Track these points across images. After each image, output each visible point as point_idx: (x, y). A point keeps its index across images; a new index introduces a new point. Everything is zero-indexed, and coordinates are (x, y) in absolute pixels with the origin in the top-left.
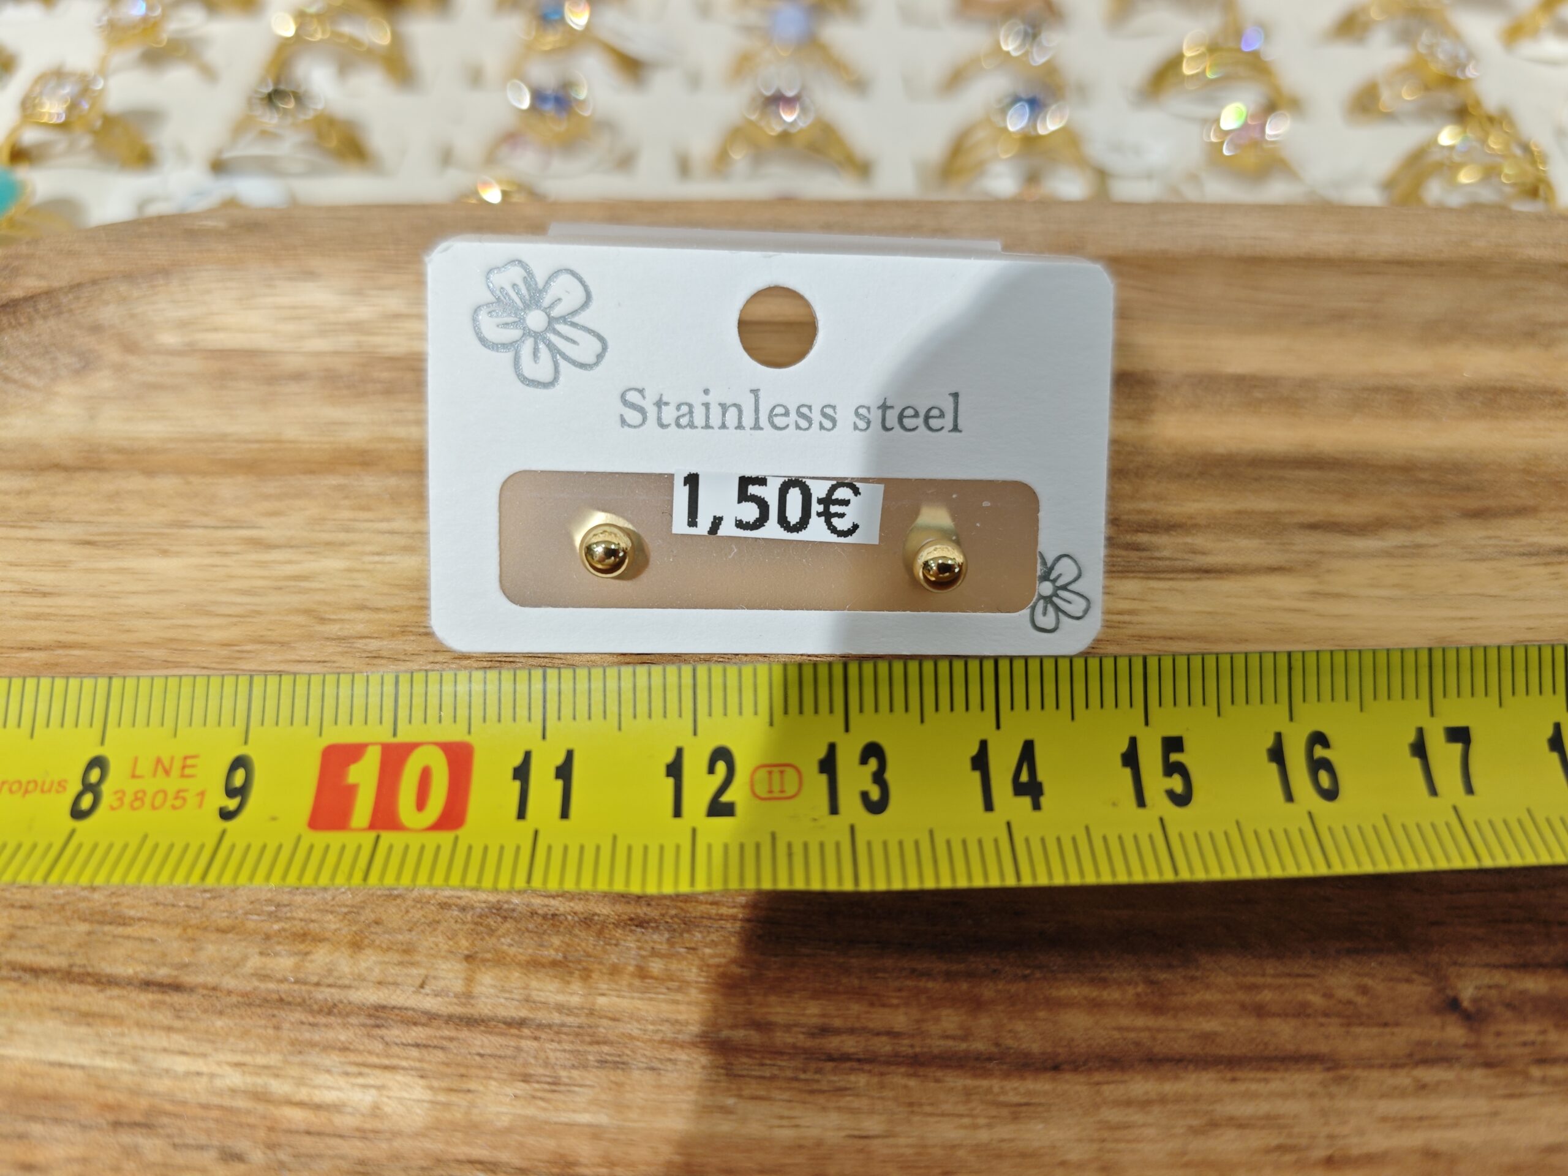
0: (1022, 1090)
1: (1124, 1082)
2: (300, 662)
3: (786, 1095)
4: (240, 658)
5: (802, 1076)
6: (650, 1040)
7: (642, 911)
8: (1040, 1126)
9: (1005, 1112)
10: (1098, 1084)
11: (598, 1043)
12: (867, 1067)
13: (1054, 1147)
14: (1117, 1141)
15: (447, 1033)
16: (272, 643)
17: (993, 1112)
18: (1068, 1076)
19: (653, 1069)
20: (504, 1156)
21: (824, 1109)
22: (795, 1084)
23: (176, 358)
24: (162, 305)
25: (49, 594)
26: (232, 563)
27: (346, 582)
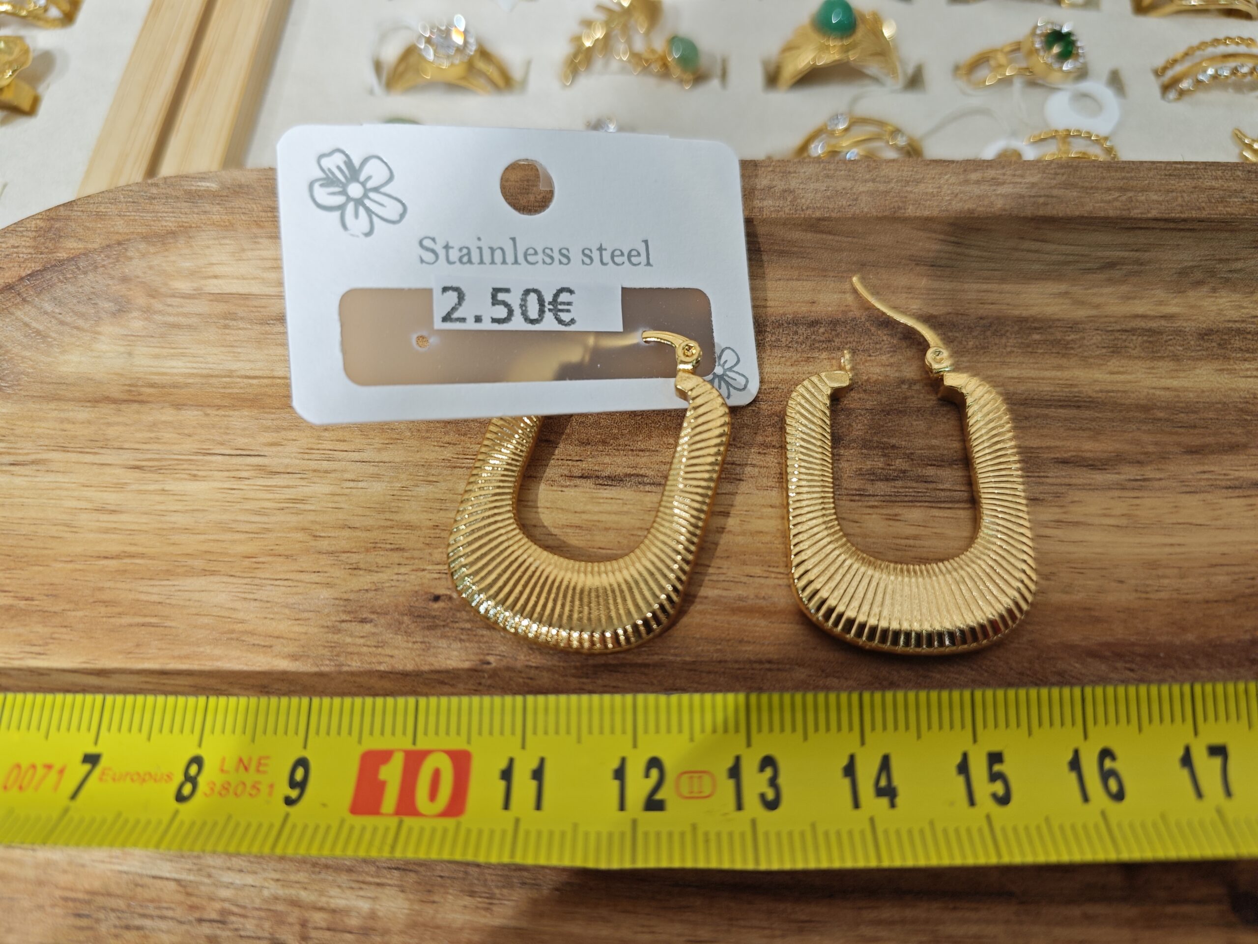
0: (807, 911)
1: (877, 908)
2: (301, 572)
3: (647, 910)
4: (257, 569)
8: (817, 938)
9: (795, 926)
10: (860, 908)
16: (280, 556)
17: (786, 926)
18: (838, 902)
21: (672, 920)
23: (188, 301)
24: (173, 258)
25: (113, 512)
26: (245, 487)
27: (330, 505)
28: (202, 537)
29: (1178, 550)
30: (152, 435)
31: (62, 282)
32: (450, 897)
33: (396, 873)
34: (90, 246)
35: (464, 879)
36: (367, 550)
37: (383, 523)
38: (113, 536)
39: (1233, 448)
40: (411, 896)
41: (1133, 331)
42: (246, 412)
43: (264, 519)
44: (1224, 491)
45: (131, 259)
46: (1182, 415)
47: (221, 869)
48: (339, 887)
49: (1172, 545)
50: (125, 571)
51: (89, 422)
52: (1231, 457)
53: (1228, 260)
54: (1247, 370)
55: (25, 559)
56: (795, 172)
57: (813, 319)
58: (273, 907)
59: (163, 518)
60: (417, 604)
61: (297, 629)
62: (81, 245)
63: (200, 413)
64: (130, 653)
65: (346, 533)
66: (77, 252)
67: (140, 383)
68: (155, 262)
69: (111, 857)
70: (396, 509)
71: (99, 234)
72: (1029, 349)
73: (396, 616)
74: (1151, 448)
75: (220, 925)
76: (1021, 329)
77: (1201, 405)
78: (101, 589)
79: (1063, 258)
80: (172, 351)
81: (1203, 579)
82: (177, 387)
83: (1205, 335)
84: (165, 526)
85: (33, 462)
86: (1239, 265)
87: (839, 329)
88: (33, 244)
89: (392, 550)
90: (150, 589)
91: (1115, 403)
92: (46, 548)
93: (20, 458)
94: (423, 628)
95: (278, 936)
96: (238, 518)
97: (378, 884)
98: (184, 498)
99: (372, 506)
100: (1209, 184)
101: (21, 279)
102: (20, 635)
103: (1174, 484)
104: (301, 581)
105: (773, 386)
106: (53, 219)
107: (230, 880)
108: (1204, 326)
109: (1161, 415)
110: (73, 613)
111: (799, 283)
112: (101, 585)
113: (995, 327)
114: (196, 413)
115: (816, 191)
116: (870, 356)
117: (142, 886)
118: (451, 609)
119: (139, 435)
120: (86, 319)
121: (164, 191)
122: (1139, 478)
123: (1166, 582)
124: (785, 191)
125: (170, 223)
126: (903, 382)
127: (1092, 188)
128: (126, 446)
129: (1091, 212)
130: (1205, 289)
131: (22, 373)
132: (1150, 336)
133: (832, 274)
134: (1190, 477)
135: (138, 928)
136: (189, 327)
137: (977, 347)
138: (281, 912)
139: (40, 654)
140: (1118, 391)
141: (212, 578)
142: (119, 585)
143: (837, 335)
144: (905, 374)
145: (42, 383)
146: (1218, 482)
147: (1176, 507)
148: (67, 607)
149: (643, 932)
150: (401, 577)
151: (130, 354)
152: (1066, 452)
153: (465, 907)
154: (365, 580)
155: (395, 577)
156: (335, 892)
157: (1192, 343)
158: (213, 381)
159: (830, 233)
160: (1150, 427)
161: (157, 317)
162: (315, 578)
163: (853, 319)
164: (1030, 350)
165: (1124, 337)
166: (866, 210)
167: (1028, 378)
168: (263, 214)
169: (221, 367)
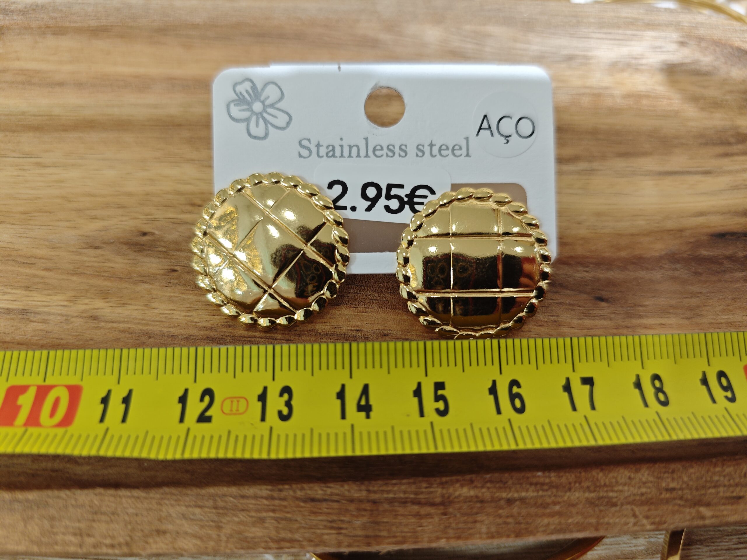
2: (59, 221)
4: (30, 220)
7: (212, 334)
16: (46, 212)
26: (27, 175)
27: (80, 184)
29: (613, 207)
36: (103, 208)
37: (113, 193)
39: (644, 154)
42: (31, 134)
43: (37, 192)
46: (613, 137)
49: (609, 204)
52: (643, 159)
60: (132, 238)
65: (90, 199)
70: (122, 185)
73: (118, 245)
74: (595, 154)
77: (624, 133)
81: (628, 223)
83: (626, 97)
89: (119, 208)
91: (574, 130)
94: (135, 251)
96: (21, 192)
99: (108, 183)
103: (610, 173)
104: (58, 226)
108: (625, 93)
109: (601, 137)
122: (588, 169)
123: (607, 224)
140: (575, 125)
146: (635, 172)
147: (612, 184)
150: (123, 223)
154: (99, 225)
155: (119, 223)
160: (595, 143)
169: (18, 109)
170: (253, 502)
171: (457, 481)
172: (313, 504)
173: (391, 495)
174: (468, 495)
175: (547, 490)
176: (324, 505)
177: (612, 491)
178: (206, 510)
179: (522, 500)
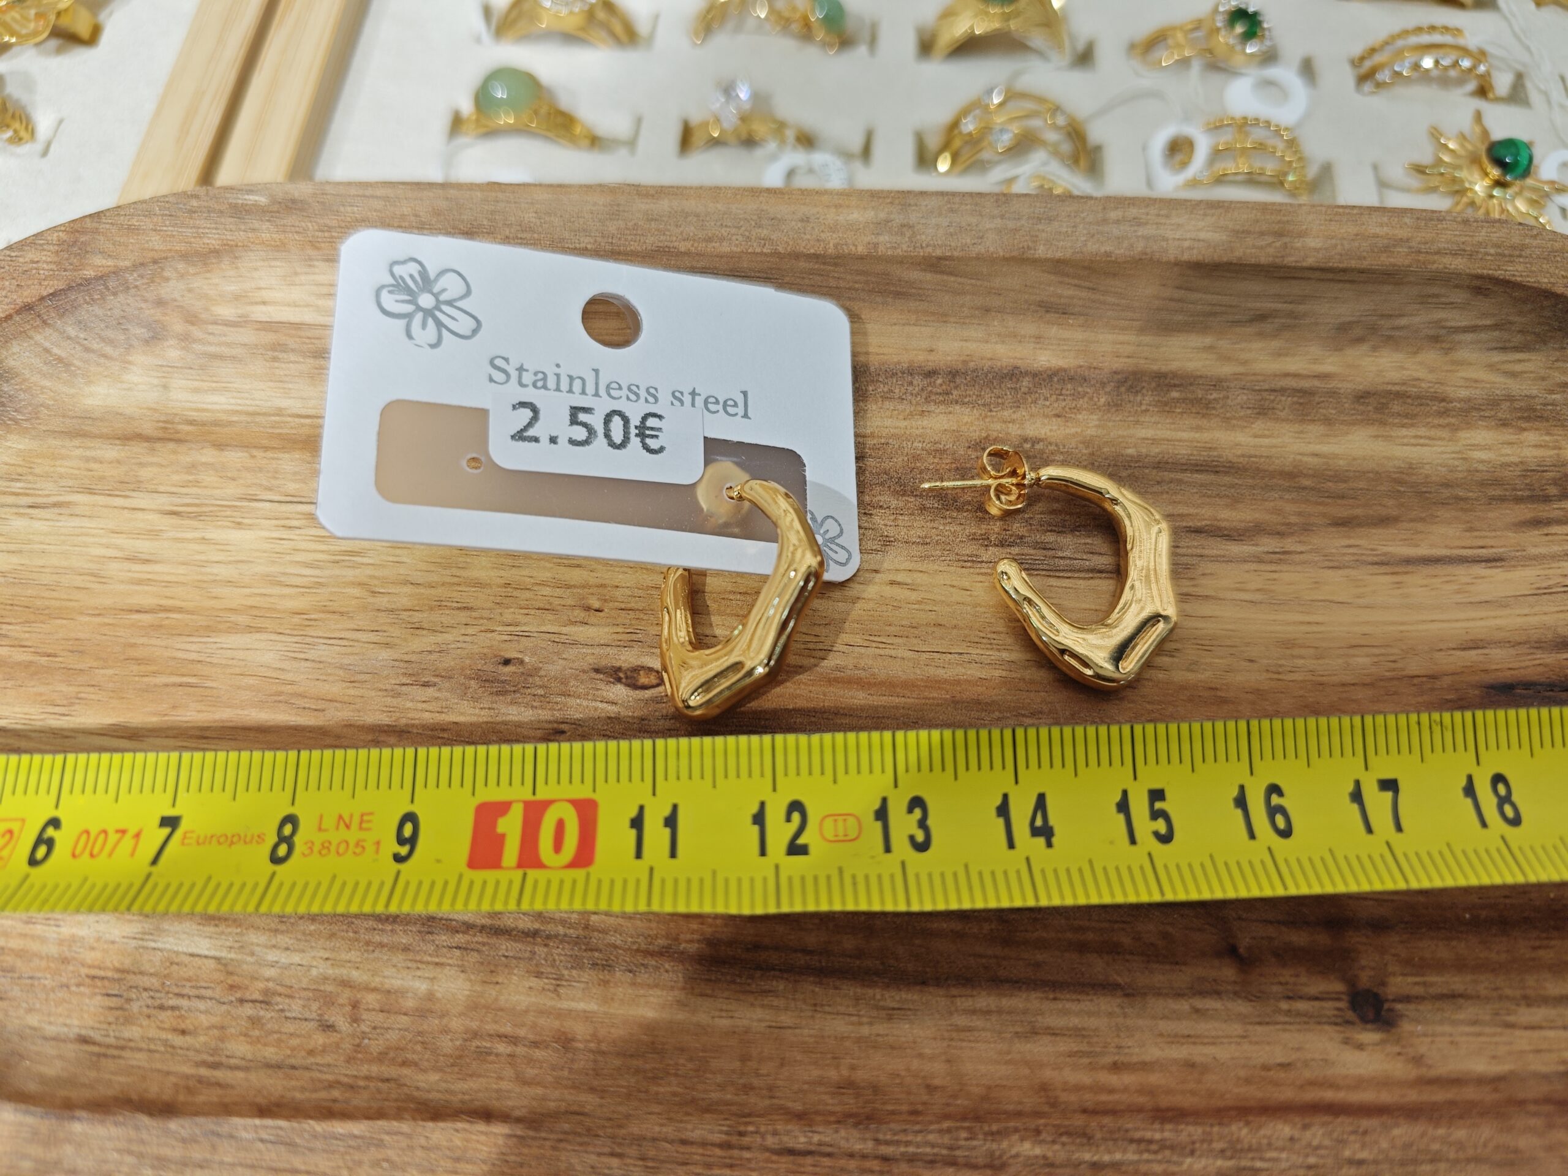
0: (898, 998)
1: (972, 996)
2: (357, 630)
3: (726, 994)
4: (308, 626)
5: (738, 980)
6: (629, 949)
8: (907, 1026)
9: (883, 1013)
10: (954, 996)
11: (591, 950)
12: (785, 975)
13: (915, 1042)
14: (962, 1040)
15: (480, 939)
16: (334, 612)
17: (874, 1013)
18: (931, 989)
19: (630, 971)
20: (522, 1032)
21: (752, 1005)
22: (733, 986)
23: (232, 329)
24: (216, 281)
25: (147, 561)
26: (296, 537)
27: (391, 559)
28: (247, 591)
29: (1315, 628)
30: (191, 478)
31: (88, 303)
32: (515, 978)
33: (457, 953)
34: (121, 264)
35: (530, 959)
36: (431, 609)
37: (448, 580)
38: (146, 588)
39: (1384, 521)
40: (473, 977)
41: (1282, 391)
42: (297, 455)
43: (317, 572)
44: (1370, 567)
45: (167, 279)
46: (1330, 484)
47: (266, 947)
48: (394, 966)
49: (1309, 623)
50: (161, 626)
51: (118, 462)
52: (1380, 531)
53: (1391, 316)
54: (1404, 437)
55: (46, 612)
56: (916, 205)
57: (930, 368)
58: (322, 988)
59: (203, 570)
60: (485, 668)
61: (352, 692)
62: (110, 263)
63: (246, 454)
64: (166, 715)
65: (408, 589)
66: (106, 270)
67: (177, 420)
68: (195, 285)
69: (144, 933)
70: (464, 565)
71: (132, 251)
72: (1166, 407)
73: (462, 680)
74: (1293, 519)
75: (263, 1006)
76: (1159, 385)
77: (1352, 474)
78: (133, 645)
79: (1208, 308)
80: (214, 385)
81: (1340, 661)
82: (219, 425)
83: (1362, 396)
84: (205, 578)
85: (55, 505)
86: (1403, 321)
87: (958, 381)
88: (56, 259)
89: (459, 609)
90: (188, 647)
91: (1258, 469)
92: (71, 600)
93: (40, 500)
94: (492, 694)
95: (326, 1017)
96: (289, 570)
97: (437, 964)
98: (227, 547)
99: (439, 560)
100: (1373, 231)
101: (42, 299)
102: (41, 694)
103: (1316, 559)
104: (358, 641)
105: (883, 441)
106: (78, 232)
107: (275, 959)
108: (1361, 387)
109: (1307, 482)
110: (102, 671)
111: (916, 329)
112: (133, 641)
113: (1130, 383)
114: (240, 454)
115: (938, 226)
116: (991, 411)
117: (177, 964)
118: (523, 673)
119: (176, 478)
120: (115, 347)
121: (206, 204)
122: (1278, 550)
123: (1300, 662)
124: (903, 226)
125: (213, 240)
126: (1026, 440)
127: (1243, 232)
128: (162, 488)
129: (1241, 258)
130: (1365, 347)
131: (41, 405)
132: (1300, 397)
133: (952, 319)
134: (1333, 551)
135: (173, 1008)
136: (233, 358)
137: (1109, 404)
138: (331, 992)
139: (64, 715)
140: (1261, 456)
141: (258, 636)
142: (154, 641)
143: (956, 388)
144: (1028, 432)
145: (64, 416)
146: (1364, 558)
147: (1316, 583)
148: (95, 664)
149: (721, 1017)
150: (468, 639)
151: (165, 387)
152: (1199, 520)
153: (530, 988)
154: (426, 641)
155: (461, 638)
156: (389, 972)
157: (1347, 405)
158: (258, 419)
159: (951, 274)
160: (1294, 495)
161: (198, 347)
162: (373, 637)
163: (974, 371)
164: (1167, 409)
165: (1272, 397)
166: (991, 249)
167: (1163, 440)
168: (320, 234)
169: (269, 404)
170: (700, 1151)
171: (1016, 1130)
172: (791, 1158)
173: (911, 1149)
174: (1031, 1153)
175: (1156, 1152)
176: (809, 1160)
177: (1262, 1159)
178: (629, 1161)
179: (1115, 1166)
